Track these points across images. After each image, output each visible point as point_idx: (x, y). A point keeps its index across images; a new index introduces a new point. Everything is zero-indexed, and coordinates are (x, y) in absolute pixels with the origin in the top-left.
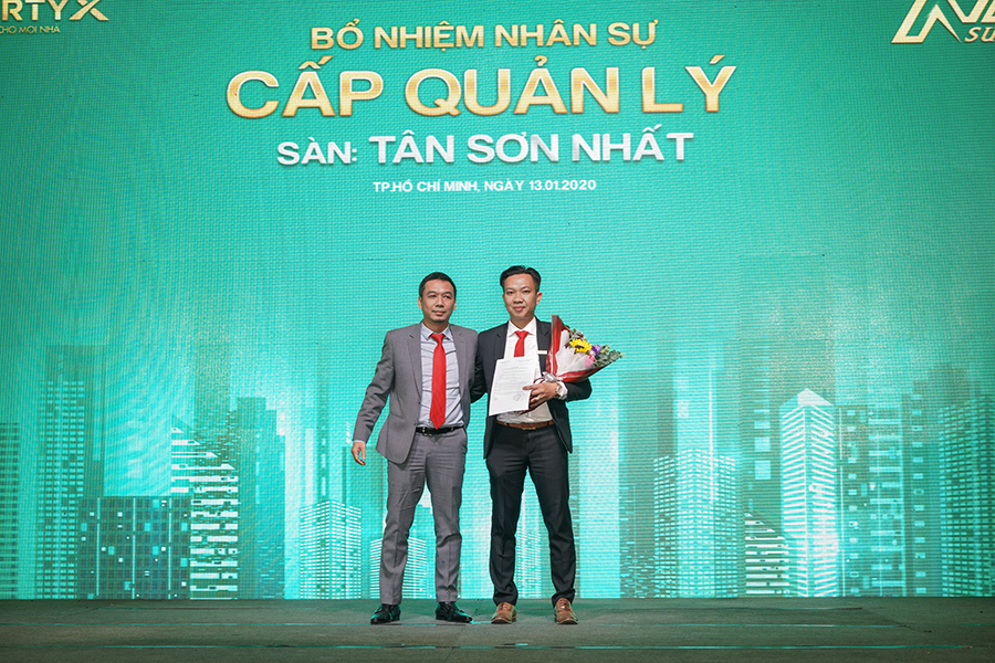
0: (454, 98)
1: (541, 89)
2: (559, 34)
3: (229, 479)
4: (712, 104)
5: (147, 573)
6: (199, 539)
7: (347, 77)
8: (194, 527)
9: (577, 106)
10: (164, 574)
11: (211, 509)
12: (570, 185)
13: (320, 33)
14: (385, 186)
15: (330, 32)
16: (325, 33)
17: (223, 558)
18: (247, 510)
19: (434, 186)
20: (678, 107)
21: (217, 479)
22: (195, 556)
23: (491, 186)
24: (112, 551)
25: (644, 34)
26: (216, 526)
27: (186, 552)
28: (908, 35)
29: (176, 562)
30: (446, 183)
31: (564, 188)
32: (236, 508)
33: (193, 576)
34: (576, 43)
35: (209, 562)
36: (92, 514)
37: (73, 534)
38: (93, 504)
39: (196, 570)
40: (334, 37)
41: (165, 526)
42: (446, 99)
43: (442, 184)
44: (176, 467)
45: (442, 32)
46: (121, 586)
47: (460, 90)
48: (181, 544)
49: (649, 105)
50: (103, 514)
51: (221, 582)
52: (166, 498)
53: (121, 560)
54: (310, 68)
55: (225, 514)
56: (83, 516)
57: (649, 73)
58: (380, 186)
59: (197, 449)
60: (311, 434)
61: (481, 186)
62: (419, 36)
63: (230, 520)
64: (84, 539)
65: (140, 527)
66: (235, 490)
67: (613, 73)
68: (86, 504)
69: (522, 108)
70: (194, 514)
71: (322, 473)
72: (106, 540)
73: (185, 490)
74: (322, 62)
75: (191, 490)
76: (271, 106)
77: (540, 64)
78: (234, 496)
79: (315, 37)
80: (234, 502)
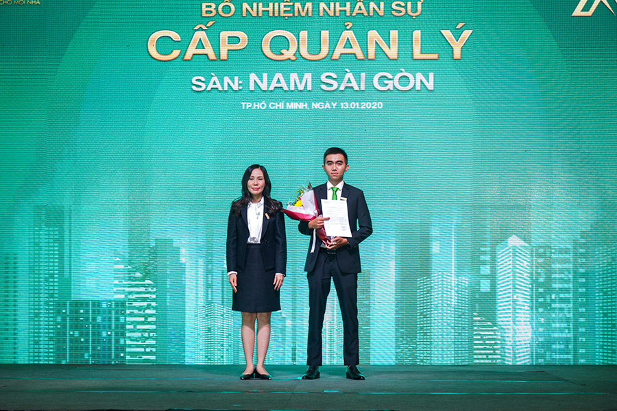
0: (293, 49)
1: (348, 44)
2: (360, 9)
3: (150, 290)
4: (457, 54)
5: (99, 348)
6: (132, 327)
7: (224, 35)
8: (128, 319)
9: (371, 55)
10: (110, 349)
11: (139, 308)
12: (366, 105)
13: (207, 6)
14: (249, 105)
15: (214, 6)
16: (211, 6)
17: (147, 338)
18: (161, 309)
19: (280, 106)
20: (435, 56)
21: (143, 289)
22: (129, 337)
23: (316, 106)
24: (77, 333)
25: (415, 9)
26: (143, 319)
27: (123, 335)
28: (582, 11)
29: (117, 341)
30: (288, 104)
31: (362, 107)
32: (154, 308)
33: (128, 350)
34: (371, 14)
35: (138, 341)
36: (64, 311)
37: (52, 323)
38: (65, 305)
39: (130, 346)
40: (217, 9)
41: (110, 319)
42: (288, 50)
43: (285, 105)
44: (116, 282)
45: (285, 6)
46: (82, 356)
47: (297, 44)
48: (120, 330)
49: (417, 54)
50: (71, 311)
51: (145, 353)
52: (110, 301)
53: (82, 340)
54: (201, 29)
55: (148, 311)
56: (59, 312)
57: (417, 34)
58: (246, 105)
59: (130, 271)
60: (201, 262)
61: (310, 105)
62: (270, 9)
63: (151, 315)
64: (59, 327)
65: (94, 319)
66: (154, 296)
67: (394, 34)
68: (60, 305)
69: (336, 55)
70: (128, 312)
71: (209, 286)
72: (73, 328)
73: (123, 296)
74: (209, 25)
75: (126, 296)
76: (176, 53)
77: (348, 28)
78: (153, 300)
79: (204, 9)
80: (154, 304)
